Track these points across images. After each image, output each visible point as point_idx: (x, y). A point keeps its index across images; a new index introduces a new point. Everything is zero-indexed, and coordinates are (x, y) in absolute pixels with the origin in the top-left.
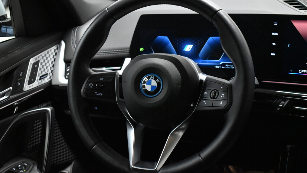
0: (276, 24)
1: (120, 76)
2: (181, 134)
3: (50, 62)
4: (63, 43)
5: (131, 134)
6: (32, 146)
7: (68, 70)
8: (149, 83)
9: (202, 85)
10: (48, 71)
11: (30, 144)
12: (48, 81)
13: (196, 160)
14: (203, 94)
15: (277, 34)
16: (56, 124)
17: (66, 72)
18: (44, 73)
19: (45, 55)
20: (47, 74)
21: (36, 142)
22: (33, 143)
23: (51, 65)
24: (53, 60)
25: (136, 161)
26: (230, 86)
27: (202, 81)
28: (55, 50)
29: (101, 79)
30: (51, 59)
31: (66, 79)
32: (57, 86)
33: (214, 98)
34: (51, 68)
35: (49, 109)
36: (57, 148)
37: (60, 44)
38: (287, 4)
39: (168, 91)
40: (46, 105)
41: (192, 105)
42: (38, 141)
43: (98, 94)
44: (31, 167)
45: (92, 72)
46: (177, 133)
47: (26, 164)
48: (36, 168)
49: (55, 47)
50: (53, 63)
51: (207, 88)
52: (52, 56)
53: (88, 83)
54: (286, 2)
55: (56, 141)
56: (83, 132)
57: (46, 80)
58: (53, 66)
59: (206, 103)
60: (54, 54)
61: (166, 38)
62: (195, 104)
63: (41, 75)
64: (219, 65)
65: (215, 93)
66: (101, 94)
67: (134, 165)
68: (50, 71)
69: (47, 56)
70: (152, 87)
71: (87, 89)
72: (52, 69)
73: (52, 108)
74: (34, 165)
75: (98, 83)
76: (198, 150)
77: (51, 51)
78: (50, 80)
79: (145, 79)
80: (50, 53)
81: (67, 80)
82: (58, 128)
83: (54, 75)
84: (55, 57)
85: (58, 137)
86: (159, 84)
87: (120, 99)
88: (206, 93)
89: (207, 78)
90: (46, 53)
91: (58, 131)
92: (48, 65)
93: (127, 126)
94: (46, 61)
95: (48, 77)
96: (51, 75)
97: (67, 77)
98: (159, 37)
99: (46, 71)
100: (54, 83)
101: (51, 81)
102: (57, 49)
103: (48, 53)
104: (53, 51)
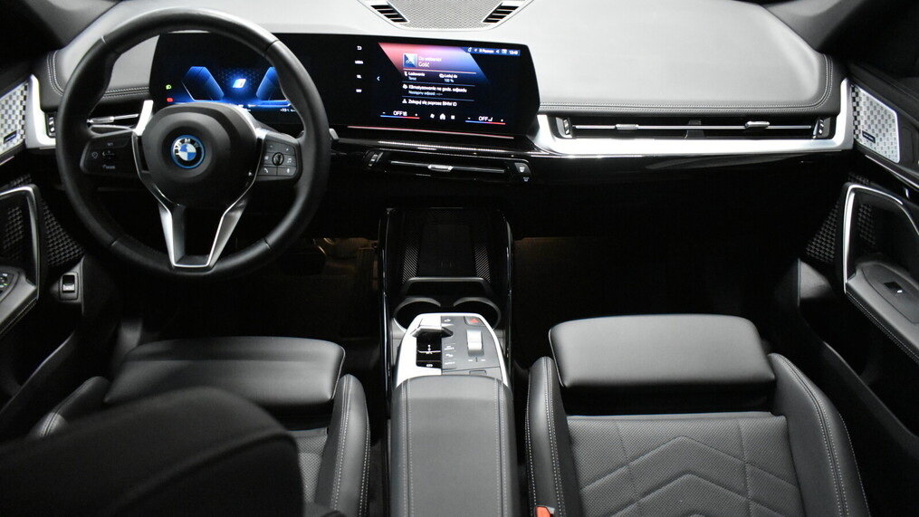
0: (360, 48)
1: (140, 137)
2: (238, 215)
3: (17, 113)
4: (34, 79)
5: (167, 220)
6: (9, 245)
7: (51, 123)
8: (184, 149)
9: (261, 146)
10: (16, 126)
11: (7, 243)
12: (19, 143)
13: (262, 247)
14: (263, 159)
15: (361, 62)
16: (44, 206)
17: (48, 127)
18: (9, 132)
19: (7, 102)
20: (15, 133)
21: (15, 238)
22: (10, 241)
23: (20, 117)
24: (21, 108)
25: (179, 257)
26: (298, 147)
27: (259, 140)
28: (22, 92)
29: (109, 144)
30: (17, 107)
31: (51, 137)
32: (37, 149)
33: (278, 164)
34: (20, 121)
35: (29, 188)
36: (53, 242)
37: (29, 81)
38: (376, 11)
39: (212, 158)
40: (22, 180)
41: (250, 174)
42: (19, 236)
43: (108, 167)
44: (15, 279)
45: (93, 133)
46: (233, 214)
47: (6, 275)
48: (23, 278)
49: (21, 87)
50: (23, 113)
51: (269, 151)
52: (18, 103)
53: (90, 151)
54: (375, 7)
55: (50, 237)
56: (94, 225)
57: (16, 142)
58: (24, 118)
59: (268, 172)
60: (22, 98)
61: (205, 70)
62: (253, 172)
63: (5, 135)
64: (287, 108)
65: (279, 157)
66: (114, 167)
67: (177, 263)
68: (19, 127)
69: (11, 102)
70: (189, 154)
71: (89, 161)
72: (23, 122)
73: (33, 186)
74: (19, 273)
75: (106, 151)
76: (263, 235)
77: (15, 94)
78: (21, 140)
79: (177, 143)
80: (14, 98)
81: (54, 140)
82: (48, 212)
83: (29, 131)
84: (24, 103)
85: (51, 225)
86: (198, 149)
87: (143, 172)
88: (267, 158)
89: (267, 136)
90: (8, 99)
91: (49, 216)
92: (13, 117)
93: (160, 209)
94: (10, 112)
95: (18, 136)
96: (22, 132)
97: (50, 134)
98: (194, 68)
99: (13, 127)
100: (30, 145)
101: (24, 143)
102: (26, 89)
103: (11, 98)
104: (19, 93)
